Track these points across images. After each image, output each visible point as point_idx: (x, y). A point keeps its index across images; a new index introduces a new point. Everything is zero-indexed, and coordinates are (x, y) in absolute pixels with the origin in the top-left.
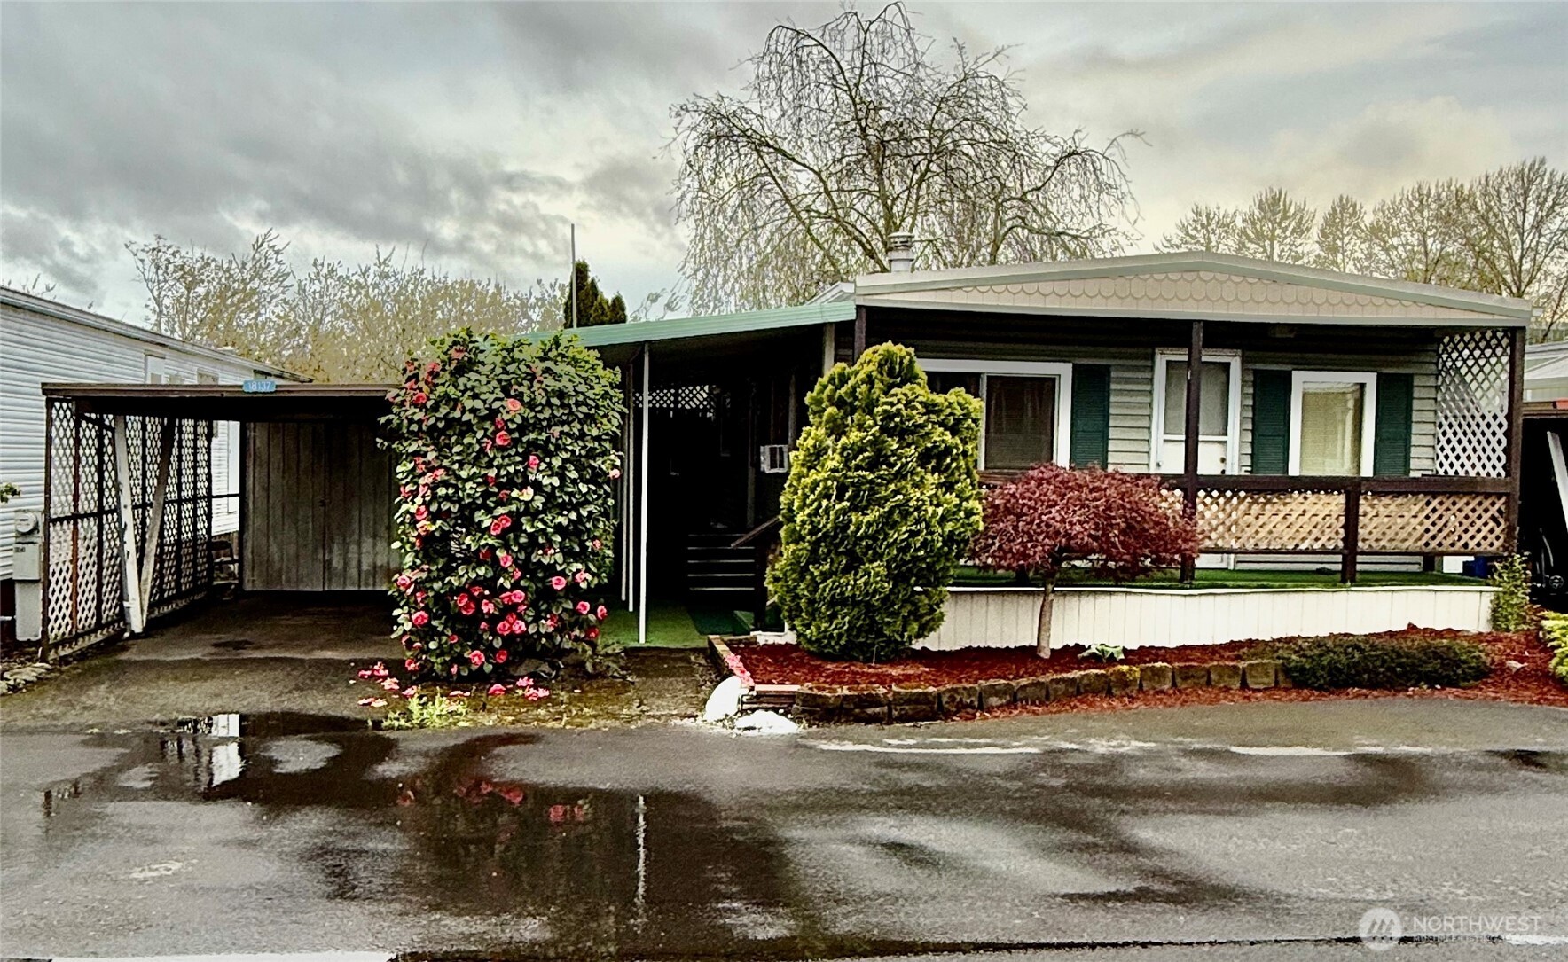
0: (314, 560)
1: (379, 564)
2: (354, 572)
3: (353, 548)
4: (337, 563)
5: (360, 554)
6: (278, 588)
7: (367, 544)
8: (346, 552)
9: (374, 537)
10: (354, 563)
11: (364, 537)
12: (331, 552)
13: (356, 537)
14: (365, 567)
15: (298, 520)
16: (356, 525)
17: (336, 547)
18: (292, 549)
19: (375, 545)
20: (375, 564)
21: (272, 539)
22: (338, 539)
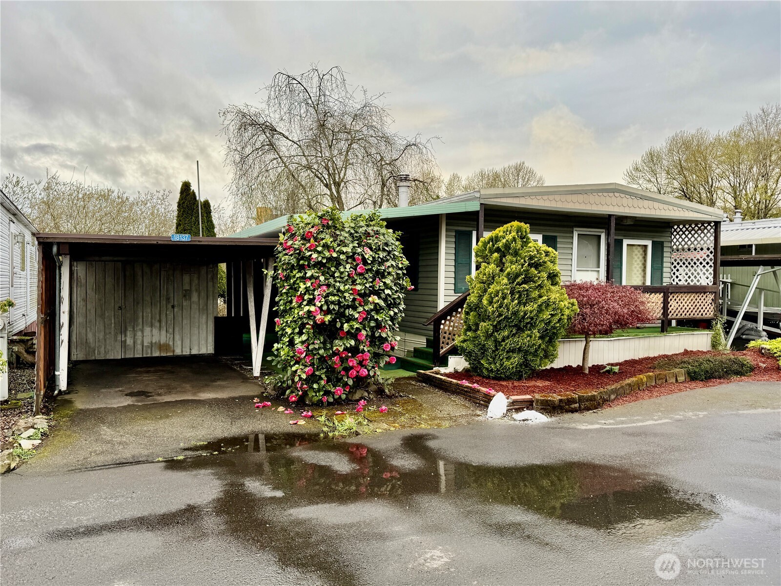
0: (116, 340)
1: (154, 341)
2: (139, 347)
3: (139, 334)
4: (129, 341)
5: (143, 337)
6: (93, 358)
7: (147, 330)
8: (135, 335)
9: (152, 326)
10: (139, 342)
11: (145, 328)
12: (126, 336)
13: (140, 327)
14: (145, 344)
15: (105, 318)
16: (140, 320)
17: (128, 333)
18: (101, 336)
19: (152, 331)
20: (152, 342)
21: (88, 329)
22: (130, 329)
